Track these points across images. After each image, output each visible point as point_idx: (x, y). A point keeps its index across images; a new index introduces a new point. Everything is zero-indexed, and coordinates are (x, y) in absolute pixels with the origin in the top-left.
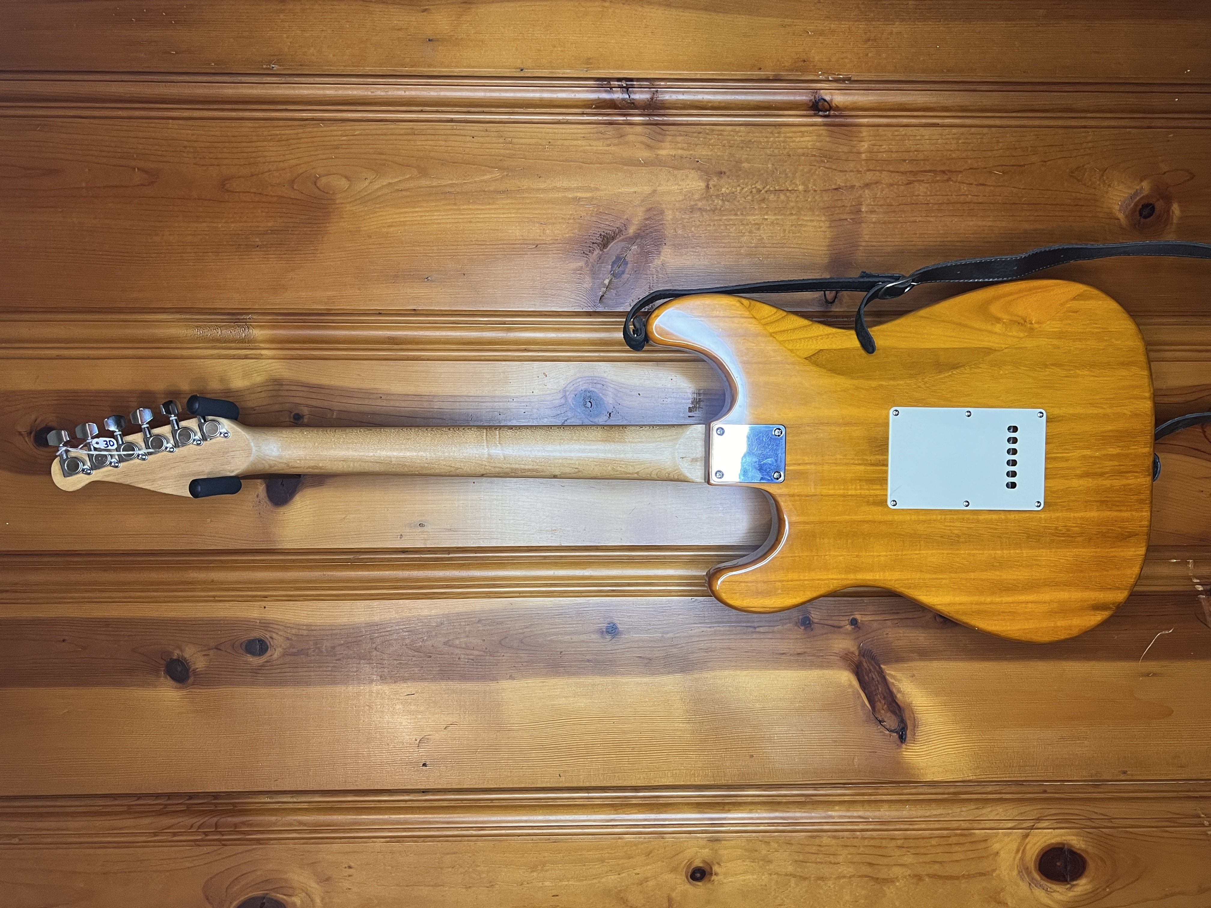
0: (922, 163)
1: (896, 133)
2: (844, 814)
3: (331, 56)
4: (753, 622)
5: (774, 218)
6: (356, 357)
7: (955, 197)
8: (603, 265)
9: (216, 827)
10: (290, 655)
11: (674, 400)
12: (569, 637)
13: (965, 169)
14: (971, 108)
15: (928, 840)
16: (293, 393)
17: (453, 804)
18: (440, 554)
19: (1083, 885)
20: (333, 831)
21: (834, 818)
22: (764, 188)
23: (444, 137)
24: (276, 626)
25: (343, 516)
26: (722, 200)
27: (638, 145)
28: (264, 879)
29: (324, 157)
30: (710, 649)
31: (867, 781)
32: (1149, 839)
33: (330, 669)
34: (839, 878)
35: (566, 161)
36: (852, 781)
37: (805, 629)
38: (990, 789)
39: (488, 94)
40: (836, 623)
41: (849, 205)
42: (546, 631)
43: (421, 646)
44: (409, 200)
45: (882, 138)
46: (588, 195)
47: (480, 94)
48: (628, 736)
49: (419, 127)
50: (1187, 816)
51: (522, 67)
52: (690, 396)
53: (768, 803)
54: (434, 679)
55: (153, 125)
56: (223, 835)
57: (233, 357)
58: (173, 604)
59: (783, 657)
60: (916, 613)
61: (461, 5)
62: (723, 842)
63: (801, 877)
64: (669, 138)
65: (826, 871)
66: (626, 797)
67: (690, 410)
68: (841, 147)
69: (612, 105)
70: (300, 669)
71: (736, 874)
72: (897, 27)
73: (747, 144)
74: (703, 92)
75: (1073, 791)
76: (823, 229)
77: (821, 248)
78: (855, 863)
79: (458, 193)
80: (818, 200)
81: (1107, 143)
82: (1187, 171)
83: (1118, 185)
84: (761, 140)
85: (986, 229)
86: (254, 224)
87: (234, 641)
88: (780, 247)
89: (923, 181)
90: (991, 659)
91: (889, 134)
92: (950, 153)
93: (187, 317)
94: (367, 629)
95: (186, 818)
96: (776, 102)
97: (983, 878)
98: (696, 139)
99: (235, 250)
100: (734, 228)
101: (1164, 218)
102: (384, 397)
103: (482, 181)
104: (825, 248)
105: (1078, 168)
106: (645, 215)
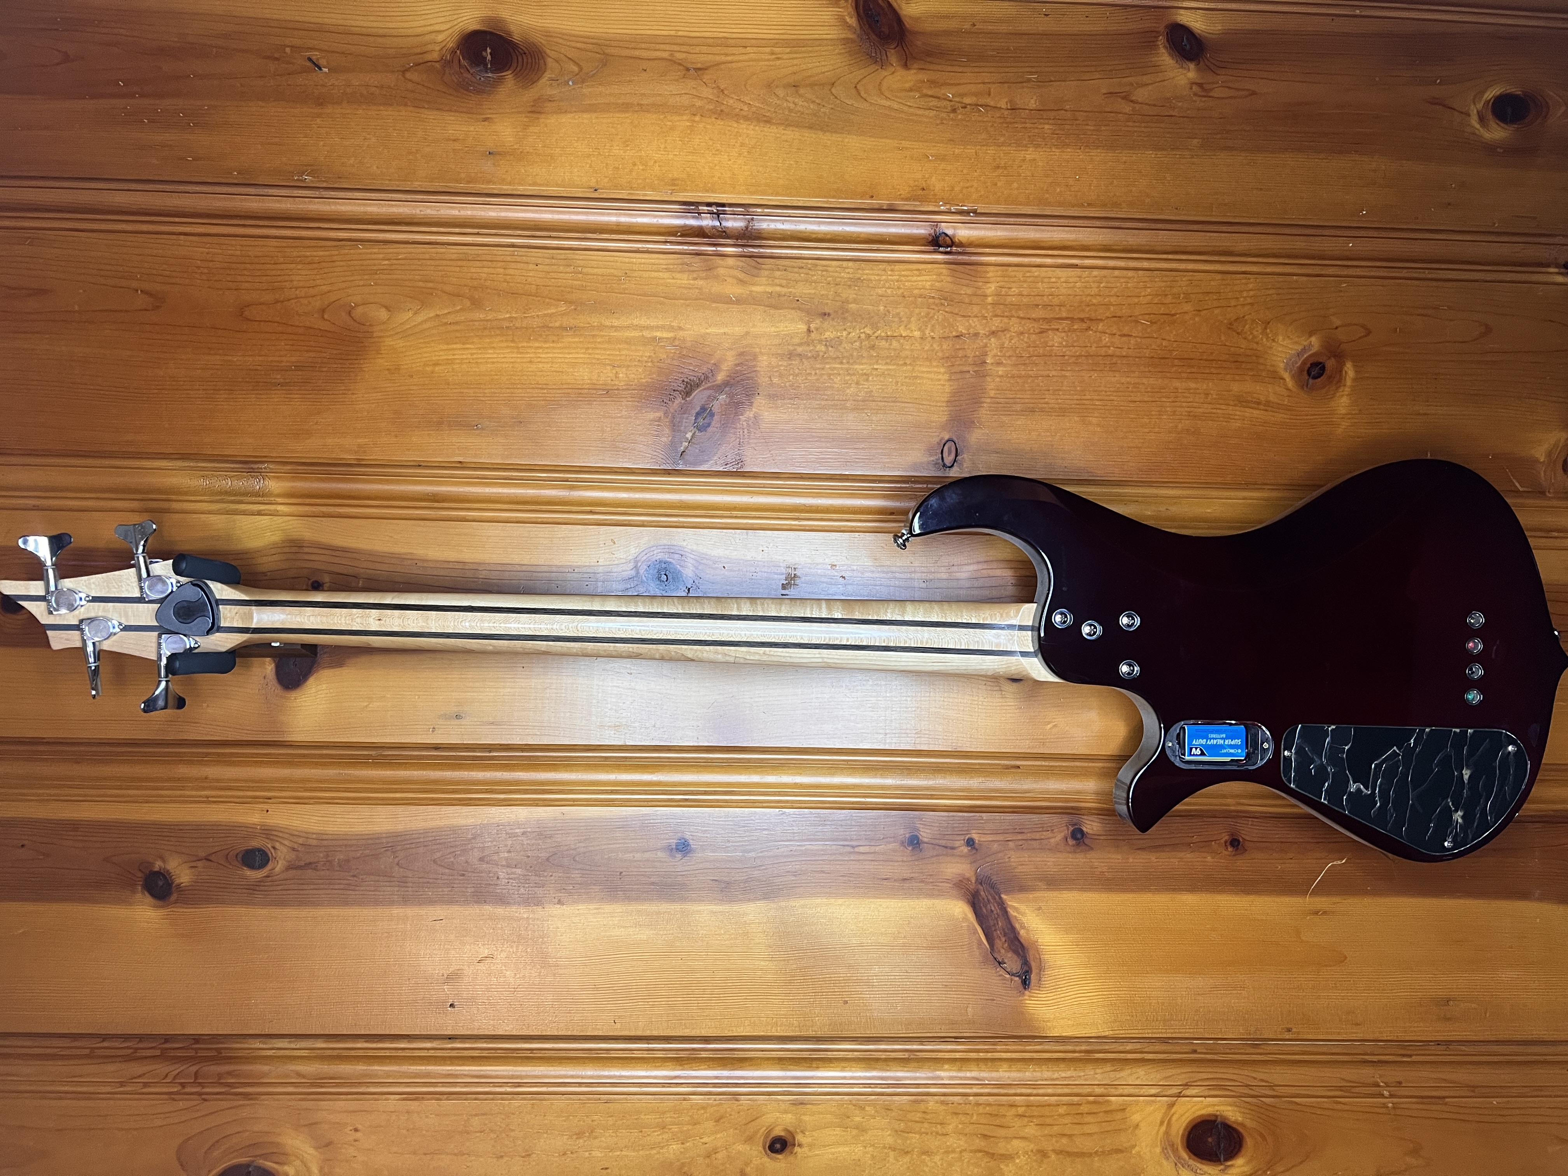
0: (1057, 308)
1: (1028, 274)
2: (954, 1074)
3: (375, 168)
4: (851, 840)
5: (885, 367)
6: (388, 516)
7: (1094, 348)
8: (685, 416)
9: (196, 1078)
10: (296, 869)
11: (764, 575)
12: (631, 855)
13: (1108, 318)
14: (1114, 248)
15: (1055, 1108)
16: (313, 557)
17: (485, 1054)
18: (479, 752)
19: (1240, 1165)
20: (338, 1085)
21: (942, 1079)
22: (874, 333)
23: (503, 263)
24: (281, 834)
25: (366, 704)
26: (826, 345)
27: (729, 280)
28: (252, 1142)
29: (361, 283)
30: (798, 873)
31: (984, 1035)
32: (1318, 1111)
33: (342, 886)
34: (947, 1152)
35: (645, 295)
36: (965, 1035)
37: (912, 851)
38: (1129, 1047)
39: (557, 217)
40: (949, 844)
41: (972, 355)
42: (603, 847)
43: (452, 862)
44: (458, 334)
45: (1011, 280)
46: (671, 335)
47: (547, 216)
48: (698, 975)
49: (473, 252)
50: (1364, 1085)
51: (596, 187)
52: (784, 571)
53: (864, 1059)
54: (466, 902)
55: (161, 241)
56: (203, 1087)
57: (244, 513)
58: (157, 805)
59: (885, 883)
60: (1044, 833)
61: (529, 115)
62: (808, 1106)
63: (903, 1150)
64: (766, 273)
65: (934, 1143)
66: (694, 1049)
67: (784, 587)
68: (965, 288)
69: (700, 233)
70: (306, 887)
71: (825, 1146)
72: (1030, 154)
73: (856, 282)
74: (805, 222)
75: (1228, 1051)
76: (942, 382)
77: (939, 404)
78: (966, 1135)
79: (517, 328)
80: (937, 348)
81: (1271, 292)
82: (1363, 326)
83: (1284, 340)
84: (872, 277)
85: (1131, 386)
86: (277, 359)
87: (227, 851)
88: (892, 402)
89: (1058, 330)
90: (1132, 891)
91: (1020, 275)
92: (1089, 298)
93: (192, 464)
94: (389, 840)
95: (161, 1066)
96: (890, 235)
97: (1120, 1155)
98: (797, 275)
99: (251, 388)
100: (839, 378)
101: (1336, 379)
102: (420, 563)
103: (546, 316)
104: (944, 404)
105: (1237, 319)
106: (736, 360)
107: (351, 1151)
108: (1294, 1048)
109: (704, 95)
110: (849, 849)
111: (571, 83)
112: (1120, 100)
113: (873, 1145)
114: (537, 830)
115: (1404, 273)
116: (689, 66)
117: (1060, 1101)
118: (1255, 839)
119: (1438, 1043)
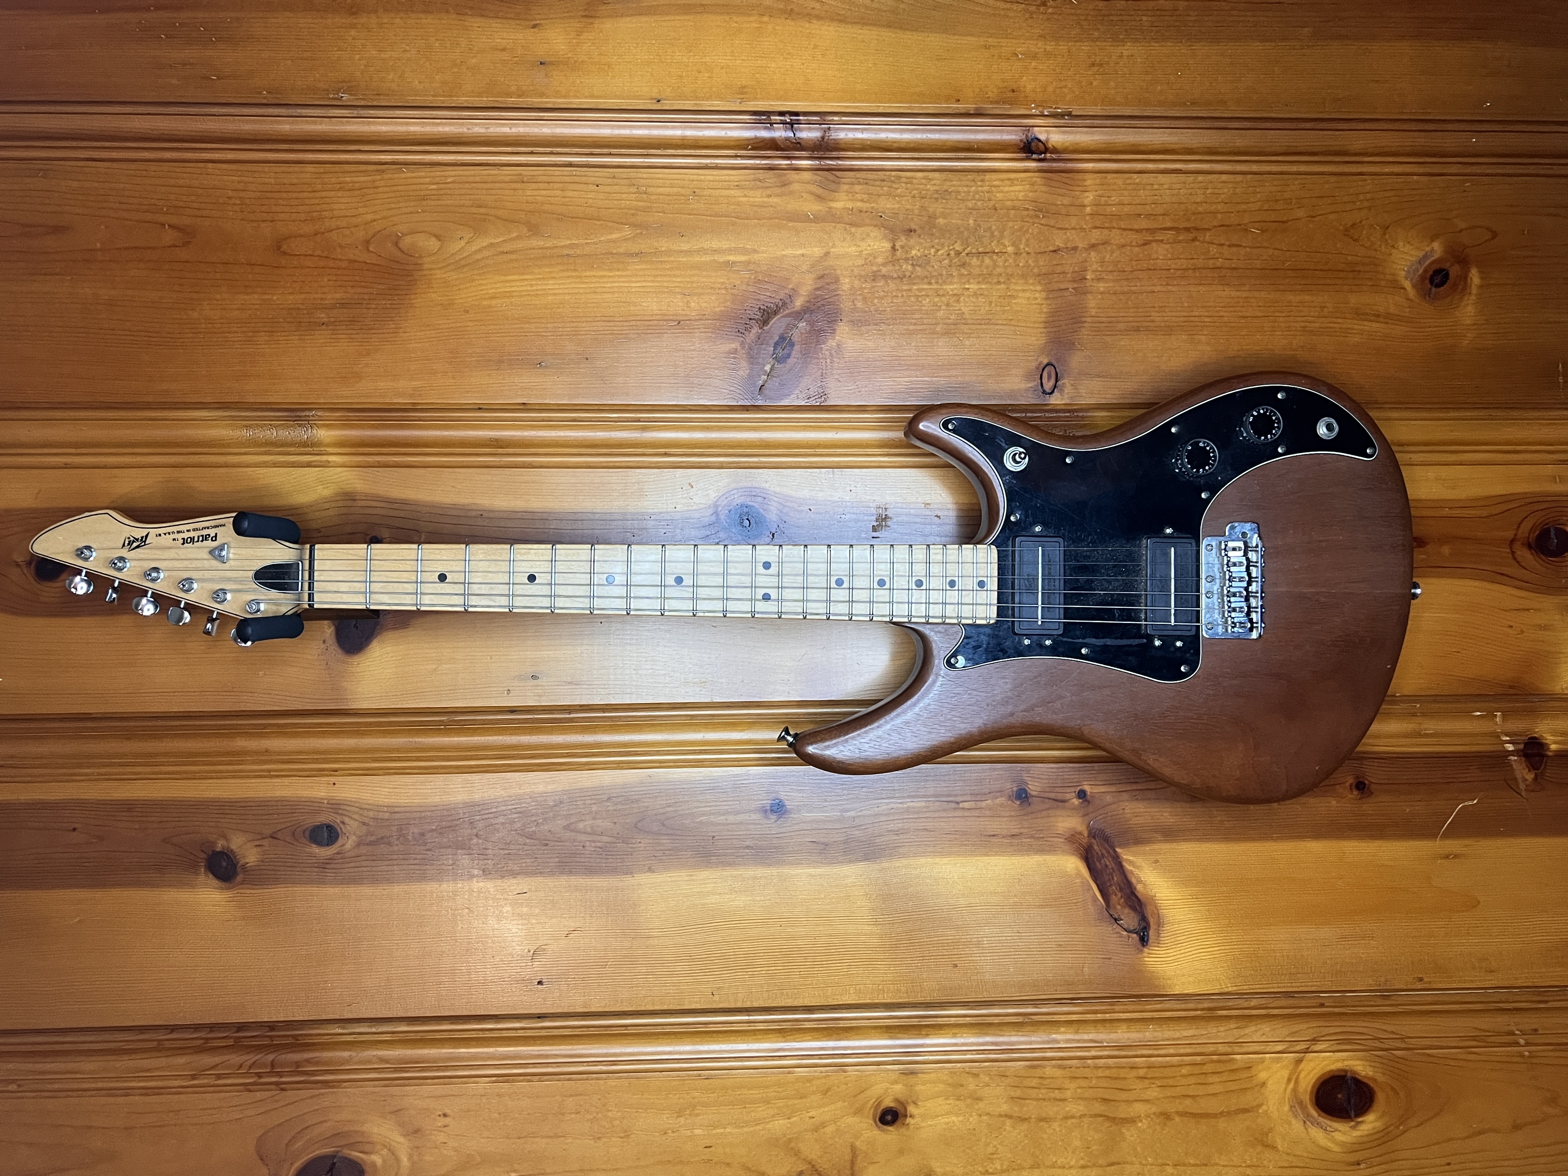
0: (1161, 218)
1: (1129, 182)
2: (1071, 1037)
3: (417, 83)
4: (956, 796)
5: (976, 287)
6: (449, 464)
7: (1201, 261)
8: (763, 346)
10: (367, 844)
11: (855, 516)
12: (723, 818)
13: (1215, 227)
14: (1220, 150)
15: (1177, 1069)
16: (370, 510)
17: (577, 1032)
18: (558, 714)
19: (1370, 1122)
20: (423, 1069)
21: (1059, 1043)
22: (964, 250)
23: (561, 185)
24: (348, 808)
25: (434, 667)
26: (913, 265)
27: (805, 196)
28: (335, 1132)
29: (408, 210)
30: (902, 831)
31: (1100, 995)
32: (1452, 1063)
33: (417, 862)
34: (1066, 1118)
35: (716, 215)
36: (1081, 995)
37: (1020, 805)
38: (1253, 1003)
39: (617, 132)
40: (1060, 796)
41: (1071, 271)
42: (695, 810)
43: (534, 832)
44: (516, 265)
45: (1111, 188)
46: (743, 258)
47: (606, 131)
48: (799, 942)
49: (528, 173)
50: (1500, 1034)
51: (659, 98)
52: (873, 511)
53: (976, 1024)
54: (552, 874)
55: (188, 170)
56: (281, 1077)
57: (293, 465)
58: (215, 781)
59: (994, 840)
61: (582, 20)
62: (919, 1075)
63: (1018, 1117)
64: (846, 187)
65: (1051, 1110)
66: (797, 1020)
67: (874, 529)
68: (1060, 198)
69: (773, 145)
70: (379, 863)
71: (937, 1116)
72: (1128, 49)
73: (943, 195)
74: (887, 130)
75: (1357, 1003)
76: (1039, 301)
77: (1036, 325)
78: (1086, 1099)
79: (579, 256)
80: (1033, 264)
81: (1389, 194)
82: (1488, 228)
83: (1404, 245)
84: (960, 189)
85: (1241, 301)
86: (319, 296)
87: (295, 828)
88: (985, 324)
89: (1162, 241)
90: (1253, 840)
91: (1120, 182)
92: (1195, 206)
93: (233, 414)
94: (466, 810)
95: (233, 1056)
96: (978, 142)
97: (1246, 1115)
98: (878, 188)
99: (294, 329)
100: (928, 300)
101: (1460, 287)
102: (485, 514)
103: (609, 241)
104: (1042, 325)
105: (1353, 225)
106: (816, 284)
107: (441, 1138)
108: (1426, 998)
113: (988, 1114)
114: (623, 794)
115: (1532, 170)
117: (1182, 1061)
118: (1381, 782)
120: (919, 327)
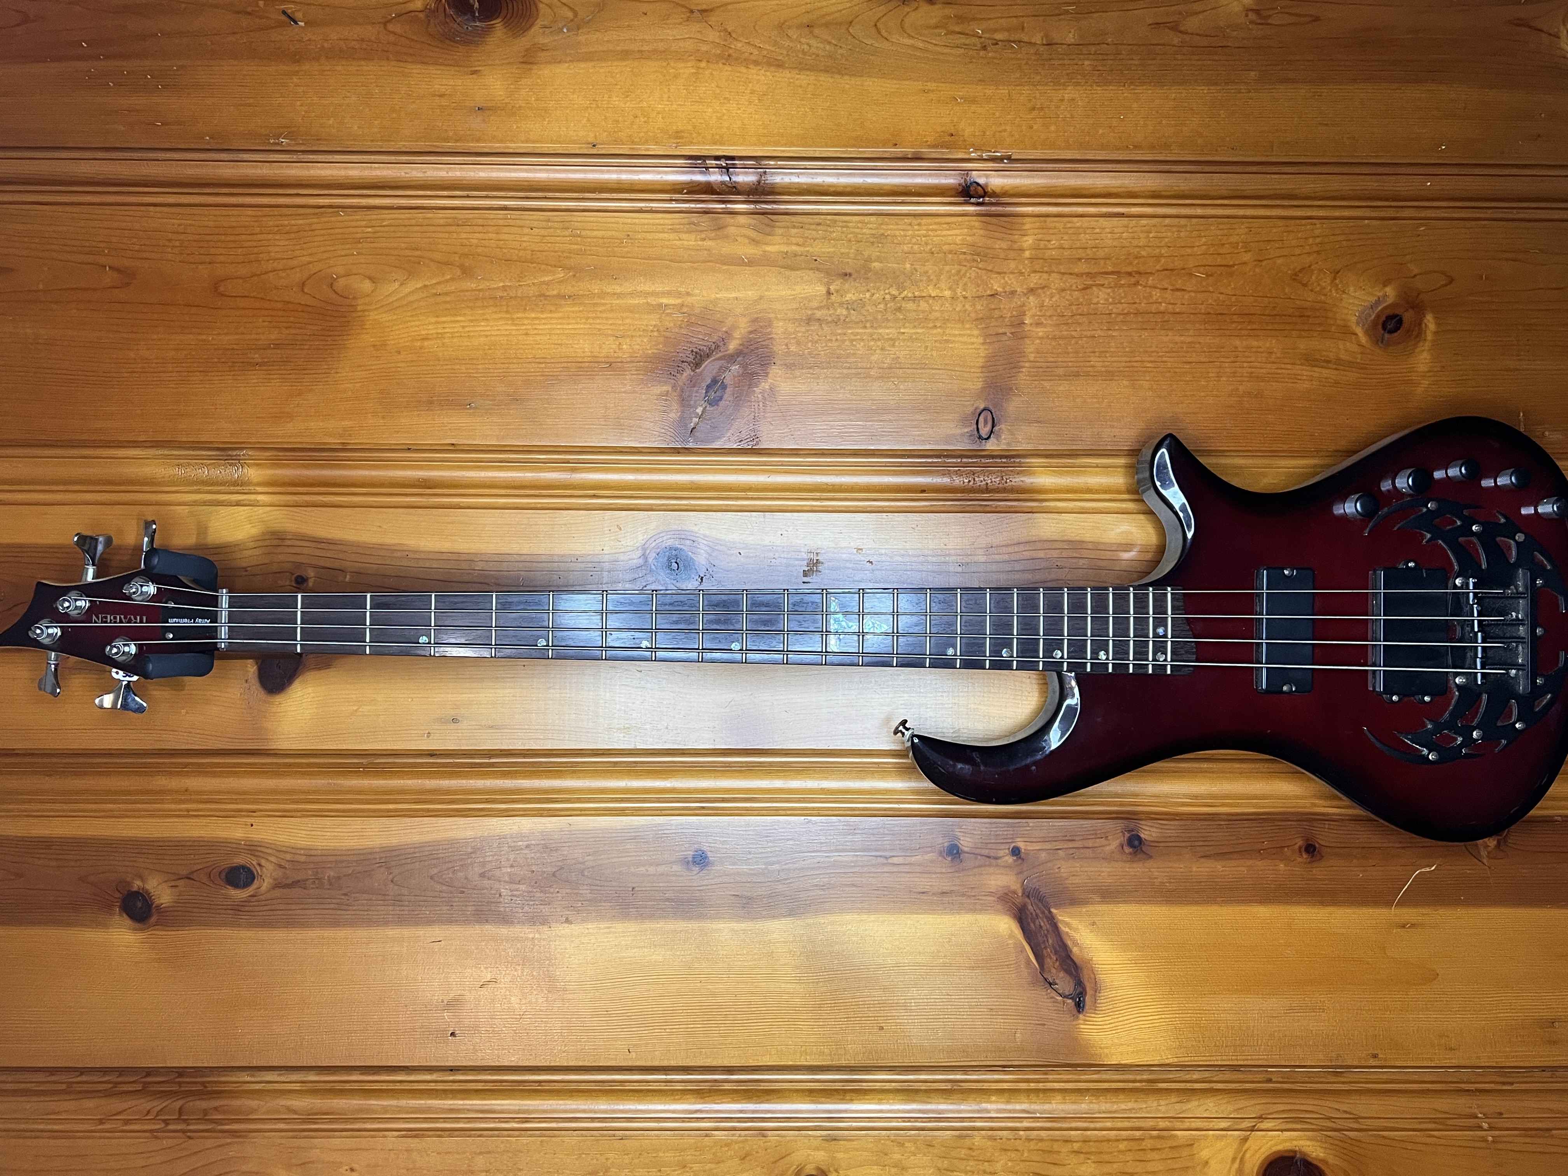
0: (1102, 262)
1: (1069, 225)
2: (1002, 1106)
3: (356, 128)
4: (885, 850)
5: (911, 331)
6: (377, 504)
7: (1143, 305)
8: (695, 389)
10: (283, 887)
11: (785, 561)
12: (644, 868)
13: (1158, 271)
14: (1164, 193)
15: (1114, 1144)
16: (296, 550)
17: (489, 1086)
18: (478, 758)
20: (332, 1121)
21: (989, 1112)
22: (900, 294)
23: (495, 228)
24: (265, 850)
25: (355, 708)
26: (847, 308)
27: (740, 239)
29: (343, 253)
30: (828, 886)
31: (1034, 1063)
32: (1409, 1146)
33: (332, 906)
35: (649, 258)
36: (1013, 1063)
37: (952, 861)
38: (1196, 1076)
39: (552, 176)
40: (992, 853)
41: (1009, 315)
42: (614, 860)
43: (451, 878)
44: (448, 306)
45: (1051, 231)
46: (678, 301)
47: (542, 175)
48: (720, 999)
49: (463, 216)
50: (1461, 1116)
51: (595, 142)
52: (805, 556)
53: (902, 1090)
54: (467, 922)
55: (131, 213)
56: (188, 1124)
57: (222, 504)
58: (134, 820)
59: (923, 897)
60: (1098, 840)
61: (520, 66)
62: (843, 1143)
64: (780, 231)
66: (715, 1081)
67: (805, 574)
68: (999, 242)
69: (708, 189)
70: (293, 907)
72: (1070, 93)
73: (880, 238)
74: (823, 174)
75: (1307, 1079)
76: (976, 346)
77: (972, 370)
79: (511, 298)
80: (970, 309)
81: (1339, 238)
82: (1444, 273)
83: (1355, 291)
84: (897, 233)
85: (1185, 346)
86: (253, 337)
87: (210, 869)
88: (921, 368)
89: (1103, 285)
90: (1196, 903)
91: (1060, 226)
92: (1138, 249)
93: (166, 452)
94: (382, 855)
95: (142, 1101)
96: (915, 186)
98: (814, 232)
99: (228, 369)
100: (862, 344)
101: (1415, 333)
102: (411, 555)
103: (543, 283)
104: (980, 370)
105: (1301, 271)
106: (749, 327)
108: (1381, 1076)
109: (711, 38)
110: (882, 860)
111: (565, 30)
112: (1167, 30)
114: (543, 842)
115: (1489, 214)
116: (692, 7)
117: (1120, 1135)
118: (1334, 845)
119: (1543, 1069)
120: (853, 371)
